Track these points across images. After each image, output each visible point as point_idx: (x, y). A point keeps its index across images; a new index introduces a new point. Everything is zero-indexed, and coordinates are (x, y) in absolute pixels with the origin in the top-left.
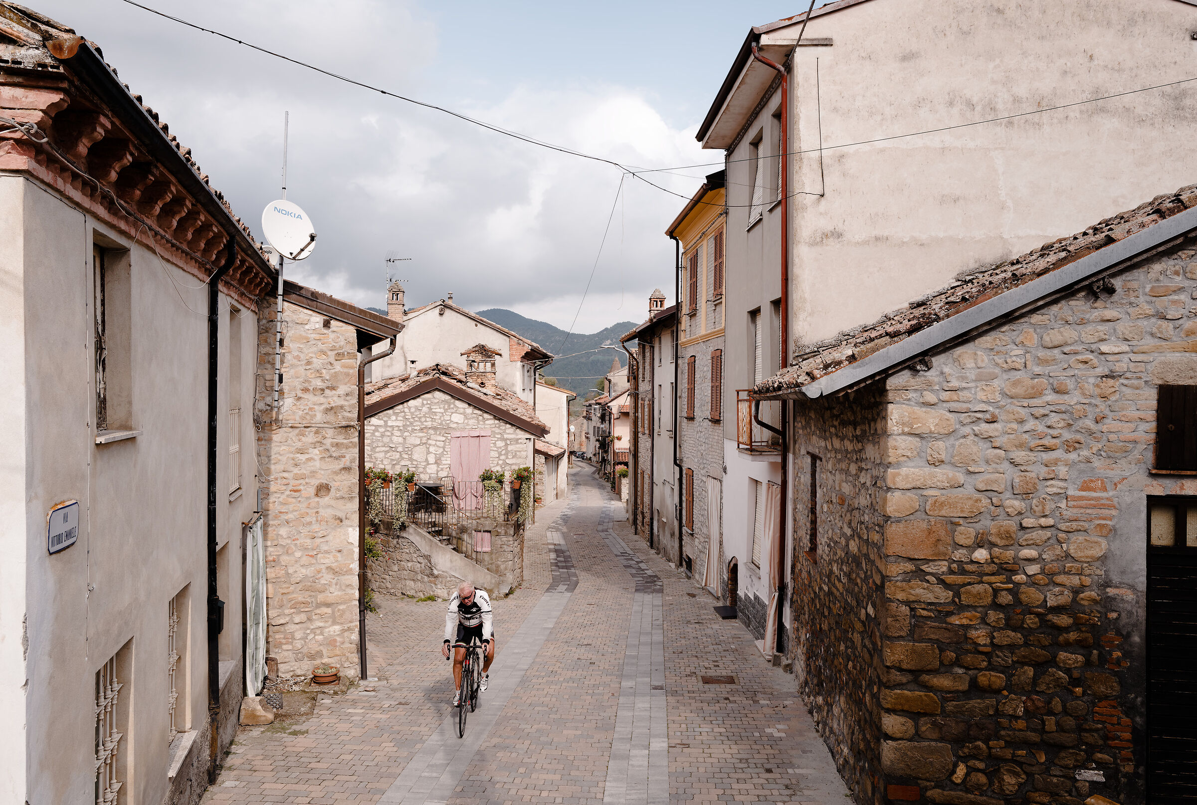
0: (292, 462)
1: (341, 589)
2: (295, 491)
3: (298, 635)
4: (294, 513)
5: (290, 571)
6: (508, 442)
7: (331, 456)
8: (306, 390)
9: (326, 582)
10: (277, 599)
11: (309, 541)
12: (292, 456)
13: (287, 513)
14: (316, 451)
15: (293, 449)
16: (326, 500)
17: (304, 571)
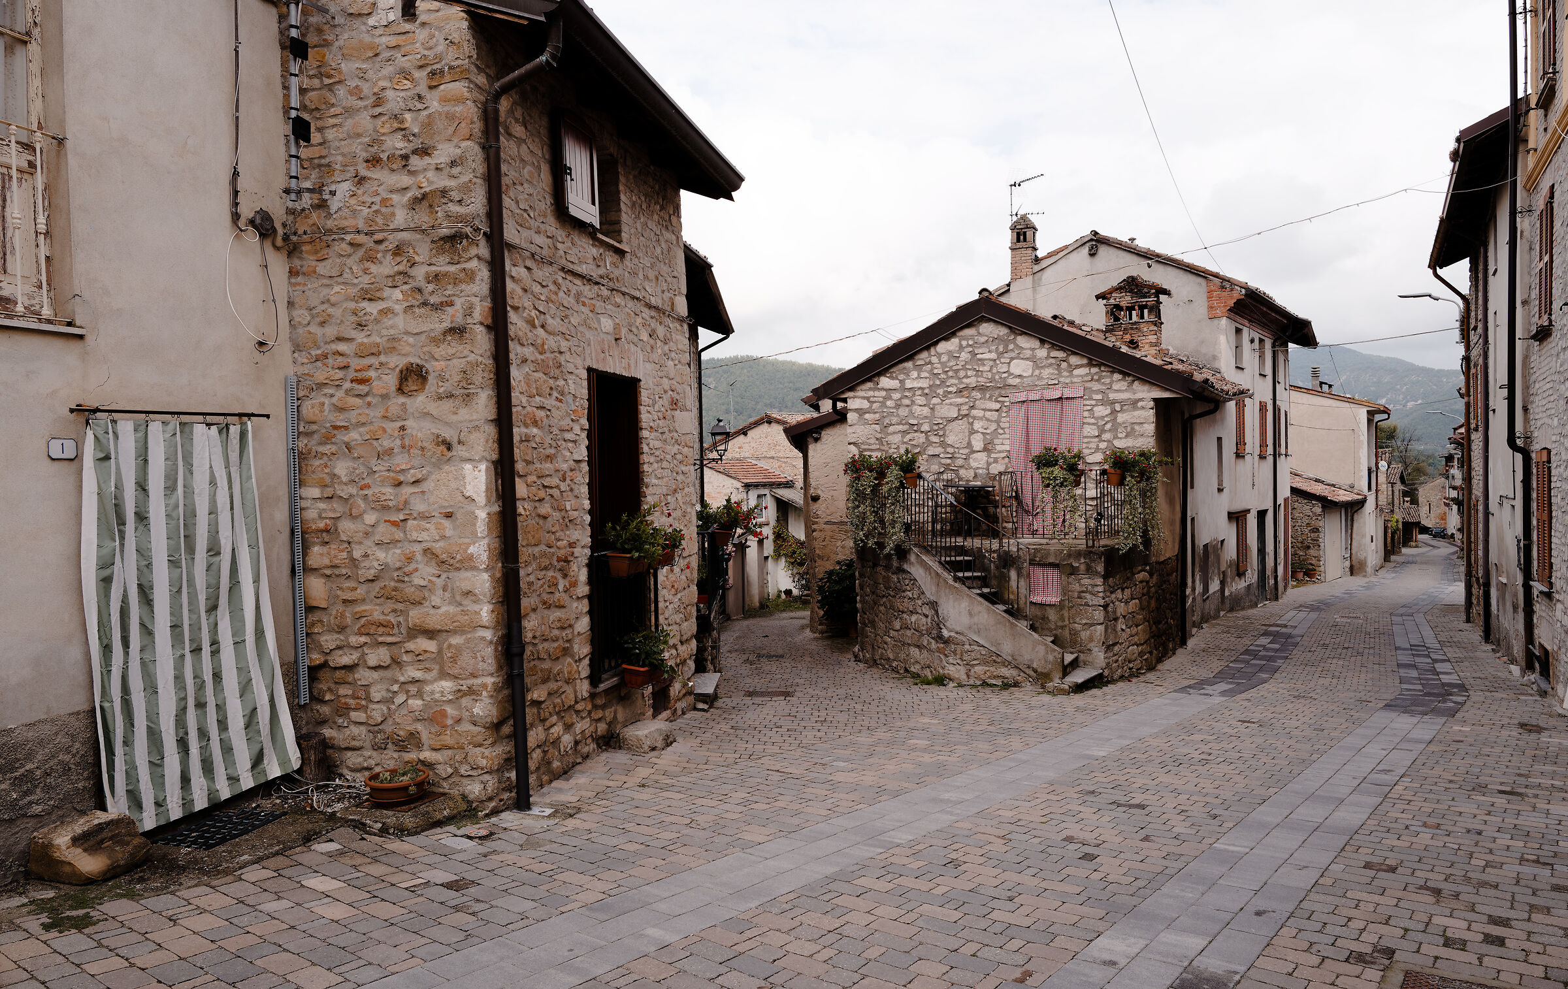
0: (354, 318)
1: (453, 601)
2: (362, 381)
3: (377, 693)
4: (361, 429)
5: (357, 554)
6: (1118, 407)
7: (425, 304)
8: (374, 161)
9: (423, 583)
10: (334, 612)
11: (389, 490)
12: (352, 305)
13: (346, 428)
14: (397, 294)
15: (353, 291)
16: (420, 401)
17: (381, 554)
